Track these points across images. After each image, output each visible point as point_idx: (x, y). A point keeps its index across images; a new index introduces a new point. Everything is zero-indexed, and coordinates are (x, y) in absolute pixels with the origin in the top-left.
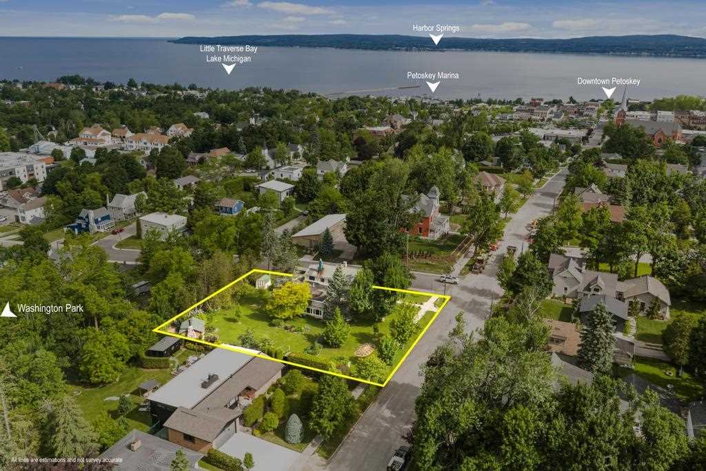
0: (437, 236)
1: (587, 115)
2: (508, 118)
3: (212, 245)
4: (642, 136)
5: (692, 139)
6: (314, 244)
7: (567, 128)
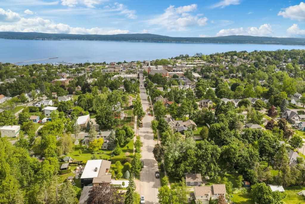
0: (122, 118)
1: (134, 68)
2: (106, 71)
3: (56, 133)
4: (162, 77)
5: (172, 75)
6: (83, 127)
7: (130, 74)
